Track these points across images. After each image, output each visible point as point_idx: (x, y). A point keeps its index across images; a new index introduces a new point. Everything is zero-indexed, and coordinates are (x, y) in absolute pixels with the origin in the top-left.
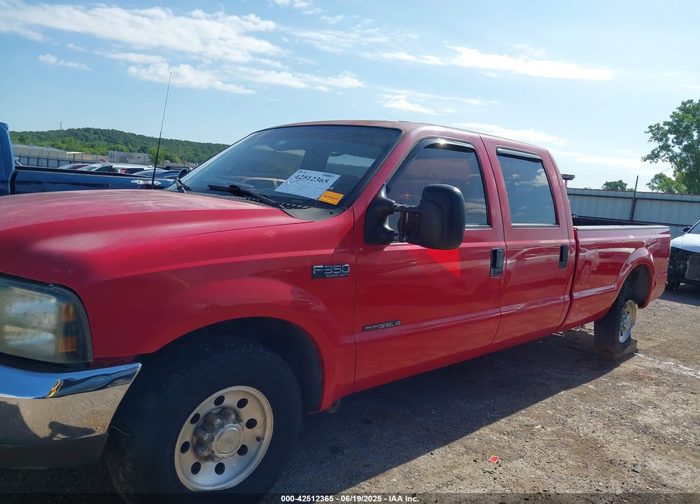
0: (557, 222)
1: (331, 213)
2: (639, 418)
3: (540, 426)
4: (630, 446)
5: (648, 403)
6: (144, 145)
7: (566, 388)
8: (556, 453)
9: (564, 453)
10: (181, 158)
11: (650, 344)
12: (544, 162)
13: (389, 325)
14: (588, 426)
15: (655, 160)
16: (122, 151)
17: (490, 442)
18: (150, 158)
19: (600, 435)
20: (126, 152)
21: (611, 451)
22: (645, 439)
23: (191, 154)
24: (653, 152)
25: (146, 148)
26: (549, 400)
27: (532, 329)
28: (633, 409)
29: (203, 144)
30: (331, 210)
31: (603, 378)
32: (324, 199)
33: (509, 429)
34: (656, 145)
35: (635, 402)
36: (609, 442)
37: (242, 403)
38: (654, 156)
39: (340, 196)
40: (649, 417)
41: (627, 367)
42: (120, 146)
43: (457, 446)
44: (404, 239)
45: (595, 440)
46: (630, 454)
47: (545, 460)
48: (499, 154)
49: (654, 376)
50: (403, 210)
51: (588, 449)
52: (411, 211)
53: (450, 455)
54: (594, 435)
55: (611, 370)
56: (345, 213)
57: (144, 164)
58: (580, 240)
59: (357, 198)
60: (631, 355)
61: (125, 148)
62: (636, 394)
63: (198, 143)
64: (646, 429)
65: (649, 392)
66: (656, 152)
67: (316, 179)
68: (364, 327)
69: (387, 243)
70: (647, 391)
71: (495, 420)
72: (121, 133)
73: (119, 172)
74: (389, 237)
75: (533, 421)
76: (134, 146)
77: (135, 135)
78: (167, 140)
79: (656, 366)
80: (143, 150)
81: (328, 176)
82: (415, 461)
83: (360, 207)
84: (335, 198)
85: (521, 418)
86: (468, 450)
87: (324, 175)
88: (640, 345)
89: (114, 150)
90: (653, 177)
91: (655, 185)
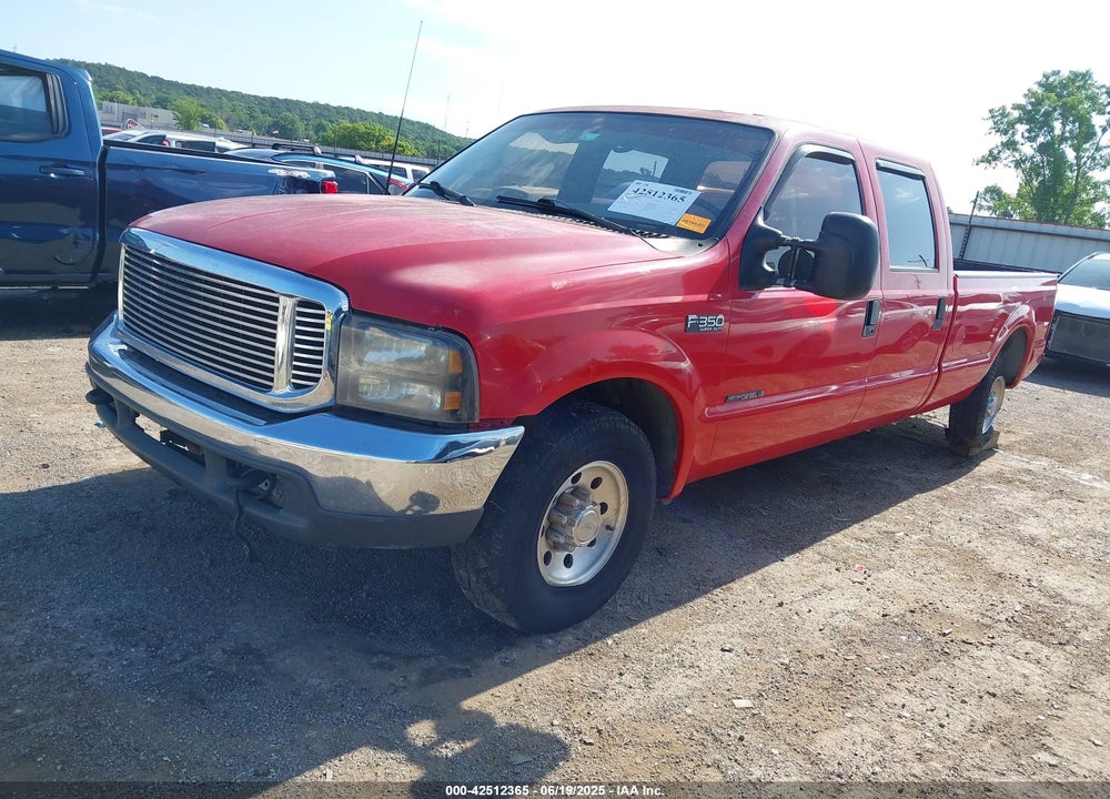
0: (937, 265)
1: (700, 245)
2: (1021, 528)
3: (902, 534)
4: (1018, 559)
5: (1027, 510)
6: (160, 94)
7: (922, 490)
8: (932, 564)
9: (941, 564)
10: (227, 121)
11: (1012, 438)
12: (927, 179)
13: (753, 395)
14: (962, 536)
15: (993, 165)
16: (126, 102)
17: (847, 549)
18: (177, 118)
19: (978, 545)
20: (133, 104)
21: (997, 562)
22: (1035, 552)
23: (243, 114)
24: (991, 152)
25: (166, 100)
26: (904, 504)
27: (869, 414)
28: (1009, 516)
29: (264, 99)
30: (700, 242)
31: (963, 480)
32: (683, 225)
33: (867, 536)
34: (998, 139)
35: (1010, 509)
36: (991, 554)
37: (596, 483)
38: (991, 158)
39: (707, 222)
40: (1031, 527)
41: (987, 467)
42: (121, 94)
43: (809, 553)
44: (792, 284)
45: (973, 551)
46: (1020, 566)
47: (920, 572)
48: (879, 168)
49: (1026, 479)
50: (794, 243)
51: (968, 560)
52: (805, 246)
53: (805, 563)
54: (970, 545)
55: (971, 470)
56: (718, 245)
57: (167, 127)
58: (958, 290)
59: (731, 225)
60: (990, 452)
61: (130, 98)
62: (1007, 499)
63: (254, 96)
64: (1032, 541)
65: (1024, 498)
66: (996, 152)
67: (666, 196)
68: (727, 398)
69: (761, 288)
70: (1021, 496)
71: (845, 526)
72: (122, 71)
73: (173, 145)
74: (770, 280)
75: (891, 528)
76: (144, 95)
77: (144, 76)
78: (201, 88)
79: (1026, 466)
80: (162, 103)
81: (682, 191)
82: (767, 568)
83: (735, 237)
84: (700, 224)
85: (875, 523)
86: (824, 558)
87: (677, 190)
88: (1002, 440)
89: (111, 100)
90: (982, 190)
91: (984, 203)
